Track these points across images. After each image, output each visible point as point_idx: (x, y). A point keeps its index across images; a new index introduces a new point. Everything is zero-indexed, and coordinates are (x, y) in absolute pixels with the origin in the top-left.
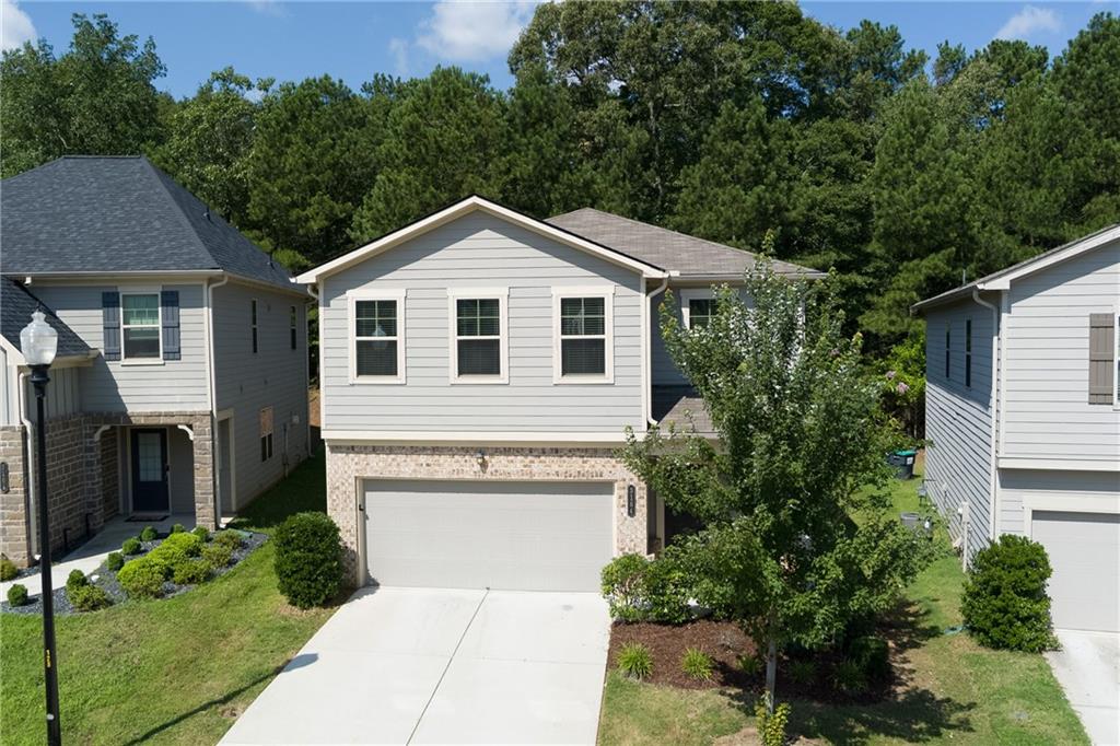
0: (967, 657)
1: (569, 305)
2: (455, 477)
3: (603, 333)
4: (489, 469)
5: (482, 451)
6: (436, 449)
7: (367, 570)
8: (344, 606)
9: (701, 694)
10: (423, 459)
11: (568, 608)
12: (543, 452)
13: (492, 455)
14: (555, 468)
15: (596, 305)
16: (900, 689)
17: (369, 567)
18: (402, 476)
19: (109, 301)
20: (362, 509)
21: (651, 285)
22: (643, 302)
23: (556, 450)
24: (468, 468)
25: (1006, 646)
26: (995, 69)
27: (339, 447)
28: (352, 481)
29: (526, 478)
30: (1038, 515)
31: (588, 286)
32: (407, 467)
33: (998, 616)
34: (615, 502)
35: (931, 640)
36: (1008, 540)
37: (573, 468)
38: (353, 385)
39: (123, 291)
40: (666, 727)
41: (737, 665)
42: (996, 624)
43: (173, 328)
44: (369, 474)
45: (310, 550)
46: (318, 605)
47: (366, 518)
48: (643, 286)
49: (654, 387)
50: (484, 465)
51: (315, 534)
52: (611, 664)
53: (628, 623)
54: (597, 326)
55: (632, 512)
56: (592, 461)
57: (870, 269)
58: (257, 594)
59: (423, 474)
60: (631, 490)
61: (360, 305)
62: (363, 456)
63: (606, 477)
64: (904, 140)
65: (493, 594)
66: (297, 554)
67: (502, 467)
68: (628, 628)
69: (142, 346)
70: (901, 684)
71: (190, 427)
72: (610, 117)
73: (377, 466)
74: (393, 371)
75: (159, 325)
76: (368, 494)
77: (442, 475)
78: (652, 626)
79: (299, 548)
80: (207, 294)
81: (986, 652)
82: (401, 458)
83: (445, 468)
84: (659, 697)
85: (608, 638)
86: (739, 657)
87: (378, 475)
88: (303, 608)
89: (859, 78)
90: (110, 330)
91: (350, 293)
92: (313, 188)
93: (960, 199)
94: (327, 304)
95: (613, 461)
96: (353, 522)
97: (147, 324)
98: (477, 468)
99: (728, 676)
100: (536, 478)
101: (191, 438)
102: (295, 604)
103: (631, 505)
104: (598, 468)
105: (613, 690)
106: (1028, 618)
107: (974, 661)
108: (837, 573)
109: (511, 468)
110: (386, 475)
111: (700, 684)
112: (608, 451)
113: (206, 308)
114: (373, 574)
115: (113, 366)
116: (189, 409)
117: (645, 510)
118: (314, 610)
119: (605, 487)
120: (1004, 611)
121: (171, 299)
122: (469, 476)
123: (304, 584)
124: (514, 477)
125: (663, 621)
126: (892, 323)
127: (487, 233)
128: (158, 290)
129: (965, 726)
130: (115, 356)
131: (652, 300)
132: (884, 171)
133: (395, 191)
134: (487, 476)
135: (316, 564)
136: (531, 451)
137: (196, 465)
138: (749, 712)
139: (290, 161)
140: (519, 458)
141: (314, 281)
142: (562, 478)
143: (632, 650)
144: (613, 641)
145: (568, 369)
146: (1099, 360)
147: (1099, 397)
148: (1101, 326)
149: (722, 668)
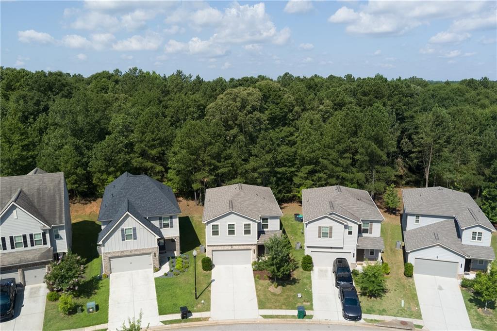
1: (245, 225)
5: (232, 245)
6: (224, 245)
8: (212, 270)
9: (266, 281)
10: (222, 247)
11: (245, 268)
12: (241, 245)
15: (249, 225)
16: (291, 278)
17: (214, 263)
19: (160, 219)
22: (256, 225)
23: (243, 245)
24: (230, 248)
25: (307, 270)
27: (208, 246)
28: (211, 250)
29: (238, 249)
30: (311, 252)
31: (248, 222)
32: (220, 248)
34: (252, 252)
35: (297, 269)
36: (307, 255)
37: (245, 247)
38: (211, 237)
39: (163, 217)
40: (263, 286)
41: (271, 276)
42: (305, 267)
43: (172, 223)
44: (214, 249)
47: (213, 255)
49: (258, 234)
50: (232, 247)
52: (254, 277)
54: (250, 227)
57: (296, 166)
59: (222, 249)
60: (254, 250)
61: (213, 225)
62: (213, 247)
63: (251, 248)
65: (233, 266)
67: (234, 248)
68: (255, 271)
69: (166, 226)
71: (175, 239)
73: (215, 248)
74: (218, 235)
75: (169, 222)
76: (213, 252)
80: (178, 217)
81: (304, 271)
82: (218, 247)
83: (226, 248)
84: (261, 282)
90: (161, 224)
91: (211, 224)
94: (207, 226)
97: (166, 222)
99: (270, 278)
100: (240, 249)
102: (207, 271)
103: (254, 252)
104: (249, 247)
105: (256, 281)
106: (310, 266)
107: (302, 272)
108: (282, 271)
109: (236, 248)
110: (217, 249)
111: (266, 279)
112: (252, 245)
113: (177, 219)
115: (161, 230)
116: (175, 236)
117: (256, 252)
119: (251, 250)
121: (171, 218)
123: (207, 268)
125: (260, 270)
126: (300, 181)
127: (233, 215)
128: (169, 216)
129: (299, 283)
130: (162, 228)
134: (232, 249)
136: (239, 245)
137: (176, 244)
138: (273, 283)
140: (237, 246)
142: (244, 249)
143: (257, 276)
144: (254, 274)
145: (245, 234)
146: (320, 232)
147: (319, 237)
148: (320, 228)
149: (269, 277)
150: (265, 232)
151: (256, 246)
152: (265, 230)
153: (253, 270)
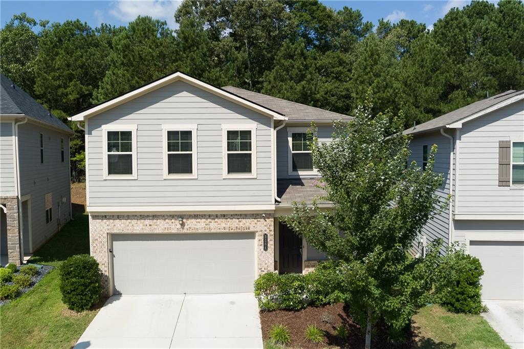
0: (443, 318)
1: (231, 134)
2: (166, 231)
3: (250, 150)
4: (186, 227)
5: (182, 217)
6: (155, 216)
7: (114, 286)
8: (102, 308)
10: (147, 222)
11: (232, 303)
12: (217, 216)
13: (187, 219)
14: (223, 225)
15: (247, 134)
16: (417, 339)
17: (115, 285)
18: (135, 232)
20: (111, 251)
21: (277, 123)
22: (273, 133)
23: (224, 215)
24: (174, 227)
25: (463, 311)
26: (404, 32)
27: (97, 216)
28: (105, 235)
29: (207, 231)
30: (473, 243)
31: (242, 124)
32: (138, 227)
33: (459, 296)
34: (257, 242)
35: (421, 309)
37: (233, 225)
38: (106, 180)
41: (334, 333)
42: (458, 300)
44: (115, 231)
45: (82, 278)
46: (87, 309)
47: (113, 256)
48: (272, 125)
49: (278, 180)
50: (183, 225)
51: (85, 267)
52: (266, 336)
53: (269, 311)
54: (247, 146)
55: (266, 248)
56: (244, 221)
58: (48, 303)
59: (147, 231)
60: (266, 236)
61: (110, 133)
62: (111, 221)
63: (252, 230)
64: (368, 62)
65: (188, 297)
66: (74, 280)
67: (193, 226)
68: (270, 314)
70: (416, 336)
71: (5, 205)
72: (228, 45)
73: (120, 226)
74: (130, 172)
76: (114, 242)
77: (159, 230)
78: (283, 312)
79: (75, 277)
80: (15, 128)
81: (452, 315)
82: (134, 222)
83: (160, 226)
85: (259, 321)
86: (334, 328)
87: (121, 232)
88: (78, 312)
89: (344, 33)
91: (104, 127)
92: (71, 78)
93: (395, 90)
94: (90, 133)
95: (256, 221)
96: (106, 259)
98: (179, 226)
99: (331, 339)
100: (213, 231)
101: (5, 212)
102: (73, 309)
103: (265, 244)
104: (247, 225)
106: (473, 297)
107: (447, 320)
109: (198, 226)
110: (126, 232)
111: (317, 345)
112: (256, 215)
113: (14, 137)
114: (118, 288)
116: (3, 195)
117: (273, 247)
118: (85, 313)
119: (250, 235)
120: (462, 293)
122: (174, 231)
123: (79, 297)
124: (200, 231)
125: (288, 309)
127: (185, 94)
131: (277, 132)
132: (359, 76)
133: (116, 79)
134: (185, 231)
135: (85, 285)
136: (210, 216)
137: (8, 227)
139: (58, 62)
140: (203, 220)
141: (82, 119)
142: (227, 231)
143: (277, 328)
144: (263, 322)
145: (231, 170)
146: (503, 164)
147: (503, 183)
148: (504, 147)
149: (327, 335)
150: (303, 181)
151: (270, 222)
152: (302, 173)
153: (262, 312)
